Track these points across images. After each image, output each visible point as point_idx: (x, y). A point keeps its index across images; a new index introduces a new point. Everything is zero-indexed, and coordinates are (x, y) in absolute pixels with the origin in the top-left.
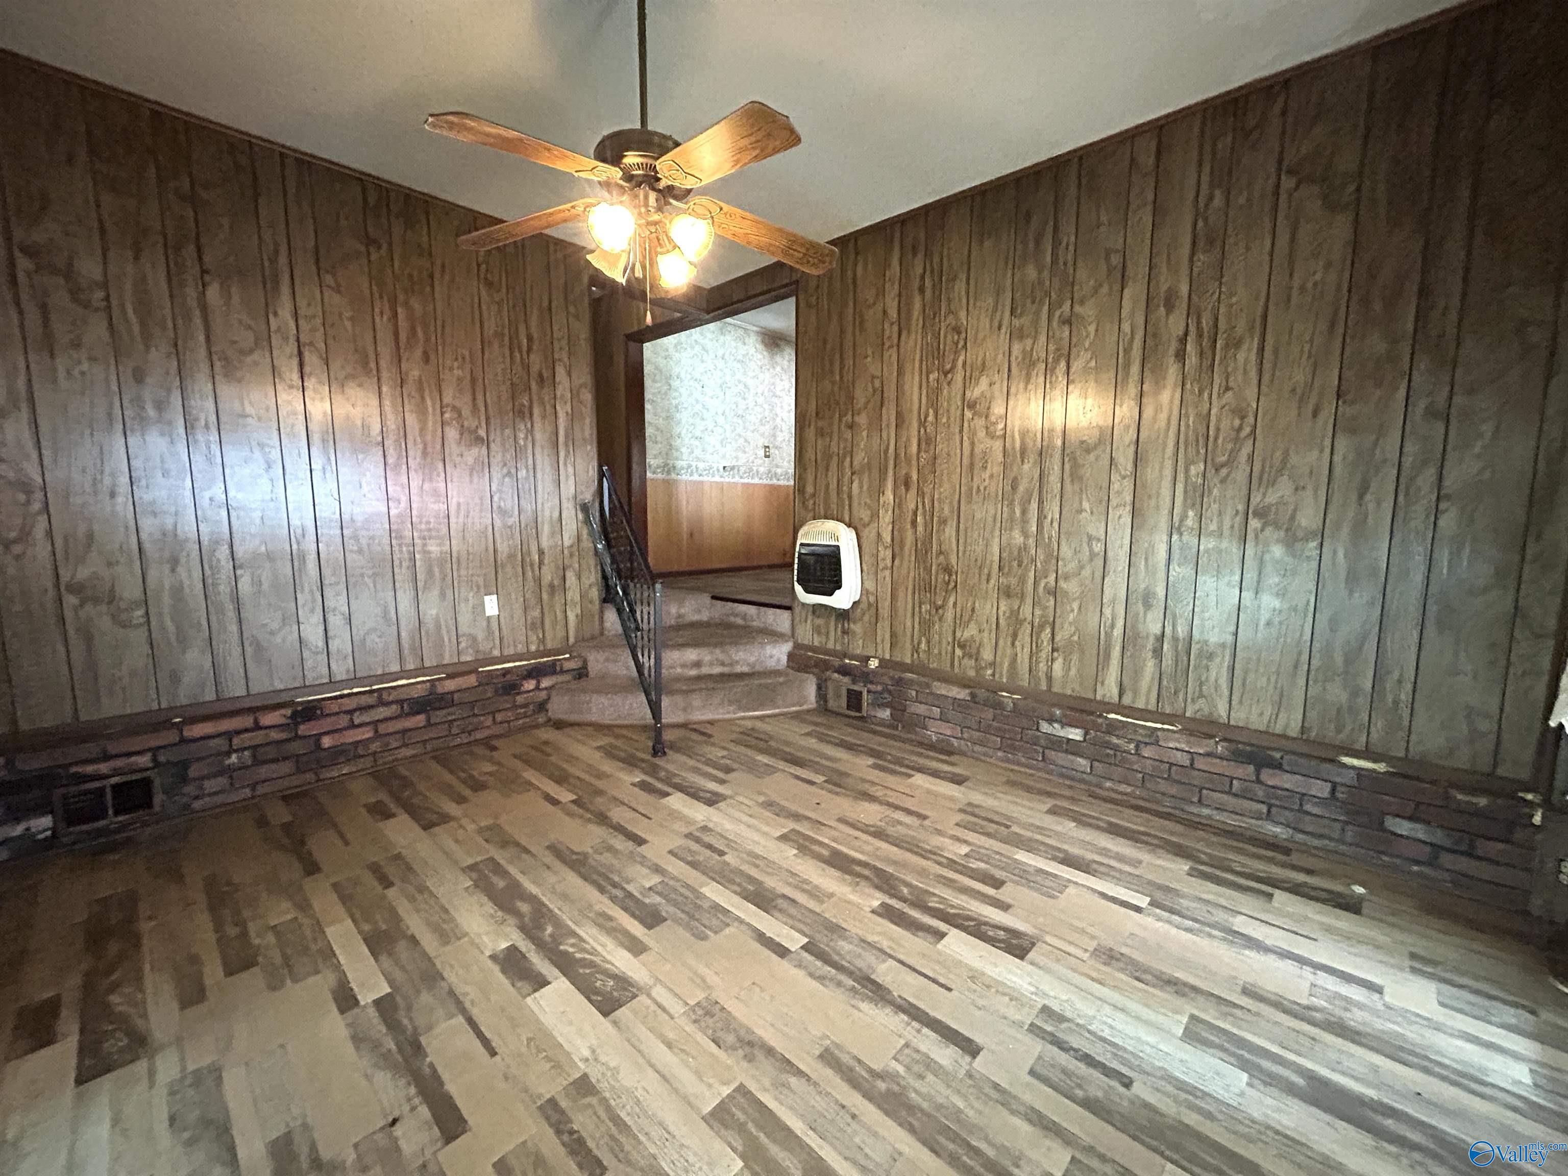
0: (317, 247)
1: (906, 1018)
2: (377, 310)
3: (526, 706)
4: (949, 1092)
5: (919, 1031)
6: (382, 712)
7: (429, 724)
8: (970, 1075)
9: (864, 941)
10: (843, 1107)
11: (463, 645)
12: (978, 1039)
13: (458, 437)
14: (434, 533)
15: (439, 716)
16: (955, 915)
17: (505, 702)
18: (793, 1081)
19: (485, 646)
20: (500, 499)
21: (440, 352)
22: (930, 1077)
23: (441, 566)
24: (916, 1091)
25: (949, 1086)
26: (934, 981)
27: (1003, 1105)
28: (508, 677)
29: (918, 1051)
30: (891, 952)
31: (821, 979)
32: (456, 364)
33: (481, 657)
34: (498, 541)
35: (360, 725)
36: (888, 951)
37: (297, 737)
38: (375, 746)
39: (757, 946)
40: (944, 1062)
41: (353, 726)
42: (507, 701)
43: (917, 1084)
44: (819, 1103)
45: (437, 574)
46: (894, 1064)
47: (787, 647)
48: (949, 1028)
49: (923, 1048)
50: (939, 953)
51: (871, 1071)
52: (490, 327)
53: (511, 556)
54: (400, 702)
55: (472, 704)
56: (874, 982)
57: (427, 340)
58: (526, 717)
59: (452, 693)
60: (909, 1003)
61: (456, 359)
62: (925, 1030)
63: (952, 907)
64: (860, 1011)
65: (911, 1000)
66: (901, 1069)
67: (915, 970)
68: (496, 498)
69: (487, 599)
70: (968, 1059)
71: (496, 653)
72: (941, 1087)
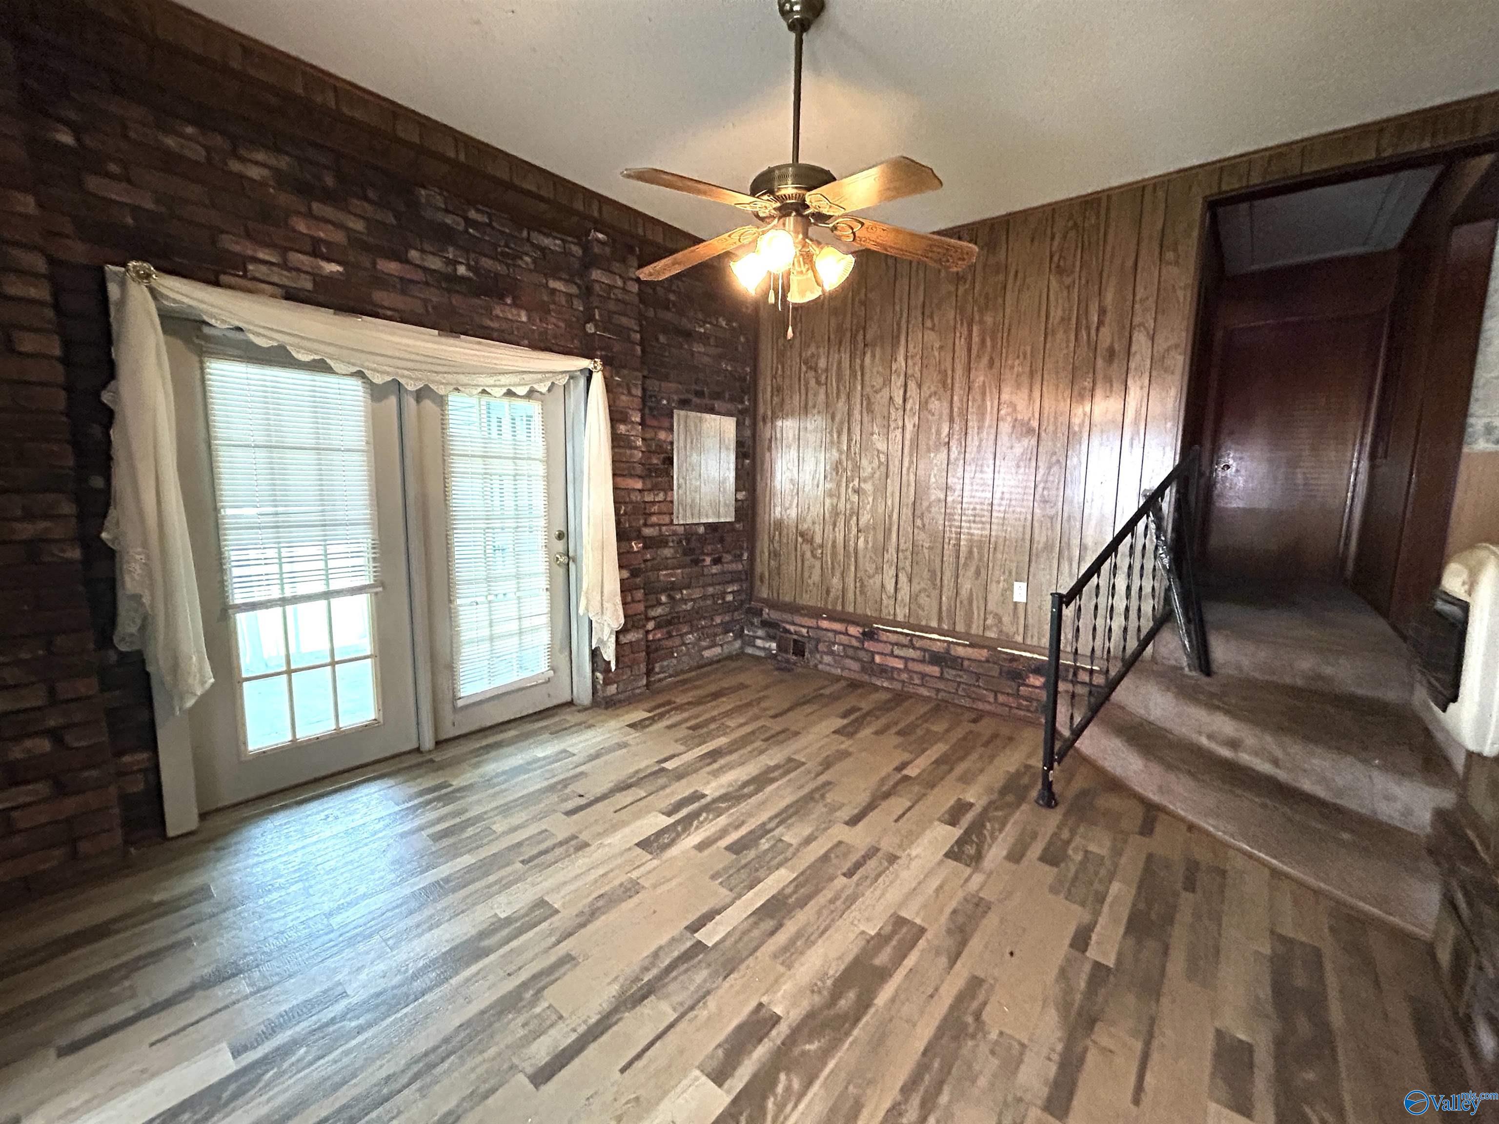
0: (924, 303)
1: (593, 1021)
2: (958, 334)
3: (1029, 699)
4: (502, 1046)
5: (574, 1030)
6: (911, 653)
7: (941, 678)
8: (512, 1067)
9: (708, 993)
10: (520, 969)
11: (989, 622)
12: (550, 1087)
13: (1010, 430)
14: (978, 519)
15: (950, 673)
16: (763, 1109)
17: (1009, 686)
18: (553, 939)
19: (1009, 628)
20: (1044, 489)
21: (1004, 355)
22: (521, 1032)
23: (980, 548)
24: (513, 1019)
25: (507, 1047)
26: (639, 1056)
27: (472, 1093)
28: (1015, 665)
29: (552, 1025)
30: (687, 1017)
31: (656, 955)
32: (1017, 362)
33: (1003, 638)
34: (1036, 531)
35: (897, 657)
36: (691, 1015)
37: (863, 649)
38: (904, 676)
39: (704, 909)
40: (534, 1047)
41: (892, 654)
42: (1010, 687)
43: (521, 1020)
44: (529, 954)
45: (976, 554)
46: (546, 1005)
47: (1446, 798)
48: (572, 1058)
49: (553, 1032)
50: (685, 1072)
51: (544, 988)
52: (1057, 314)
53: (1048, 547)
54: (924, 650)
55: (978, 676)
56: (644, 997)
57: (993, 347)
58: (1028, 711)
59: (963, 659)
60: (610, 1027)
61: (1018, 357)
62: (574, 1036)
63: (780, 1107)
64: (609, 984)
65: (615, 1028)
66: (538, 1010)
67: (659, 1037)
68: (1040, 487)
69: (1017, 585)
70: (530, 1070)
71: (1020, 639)
72: (509, 1040)
